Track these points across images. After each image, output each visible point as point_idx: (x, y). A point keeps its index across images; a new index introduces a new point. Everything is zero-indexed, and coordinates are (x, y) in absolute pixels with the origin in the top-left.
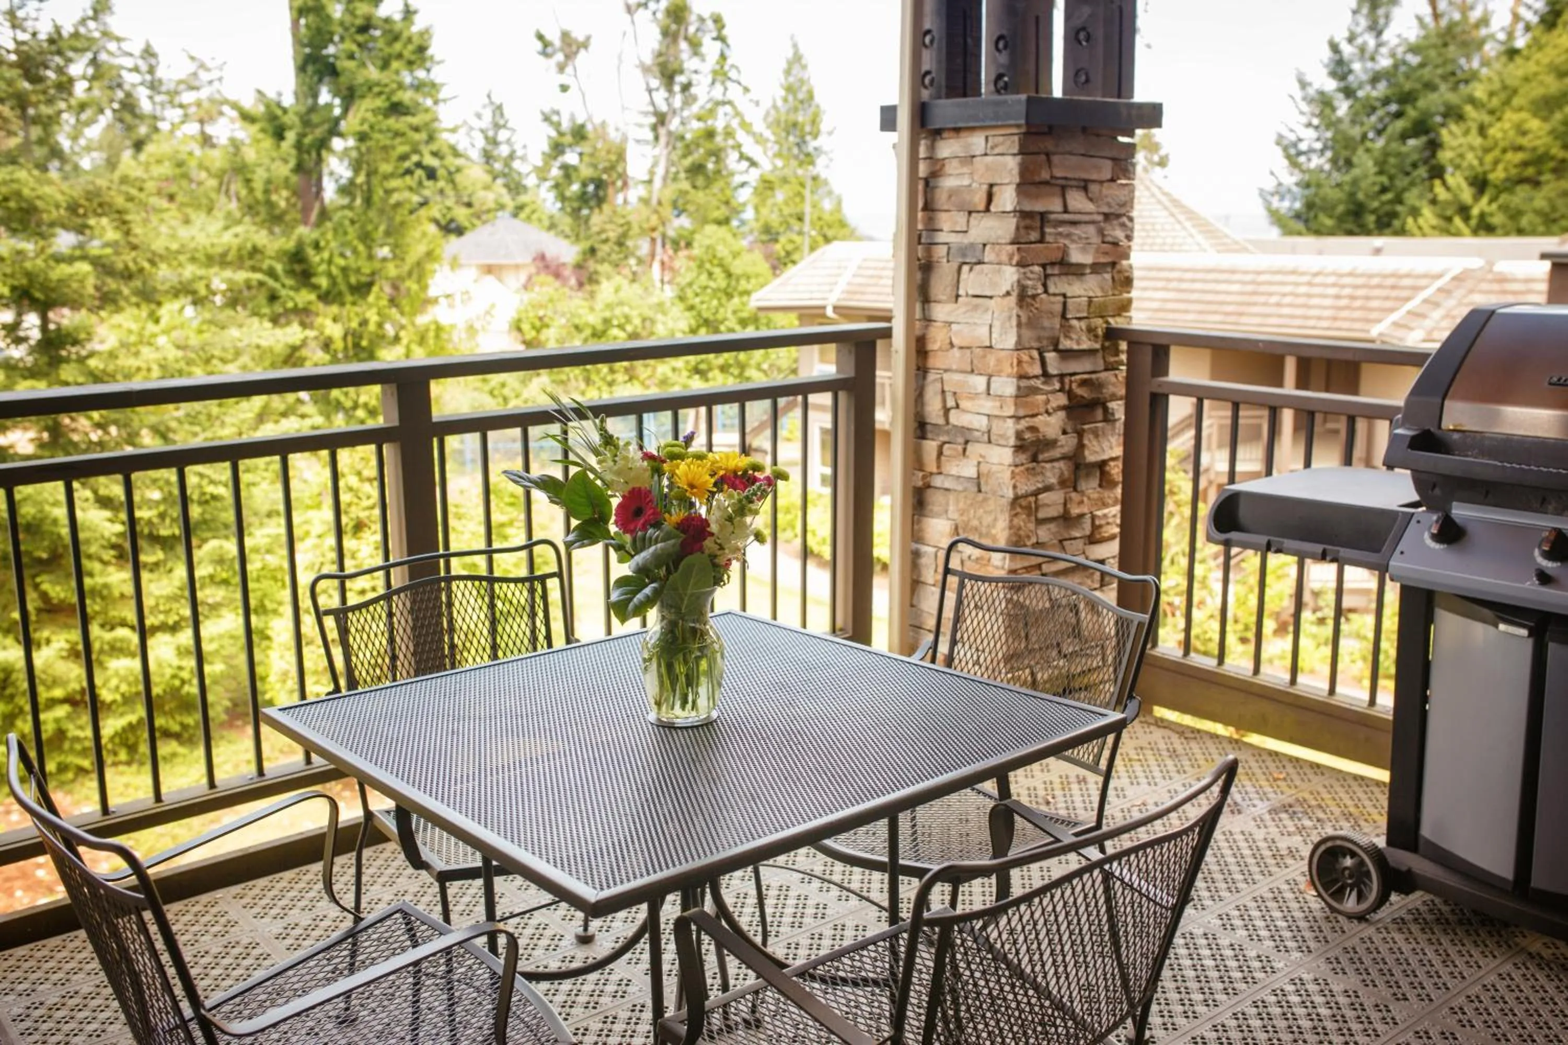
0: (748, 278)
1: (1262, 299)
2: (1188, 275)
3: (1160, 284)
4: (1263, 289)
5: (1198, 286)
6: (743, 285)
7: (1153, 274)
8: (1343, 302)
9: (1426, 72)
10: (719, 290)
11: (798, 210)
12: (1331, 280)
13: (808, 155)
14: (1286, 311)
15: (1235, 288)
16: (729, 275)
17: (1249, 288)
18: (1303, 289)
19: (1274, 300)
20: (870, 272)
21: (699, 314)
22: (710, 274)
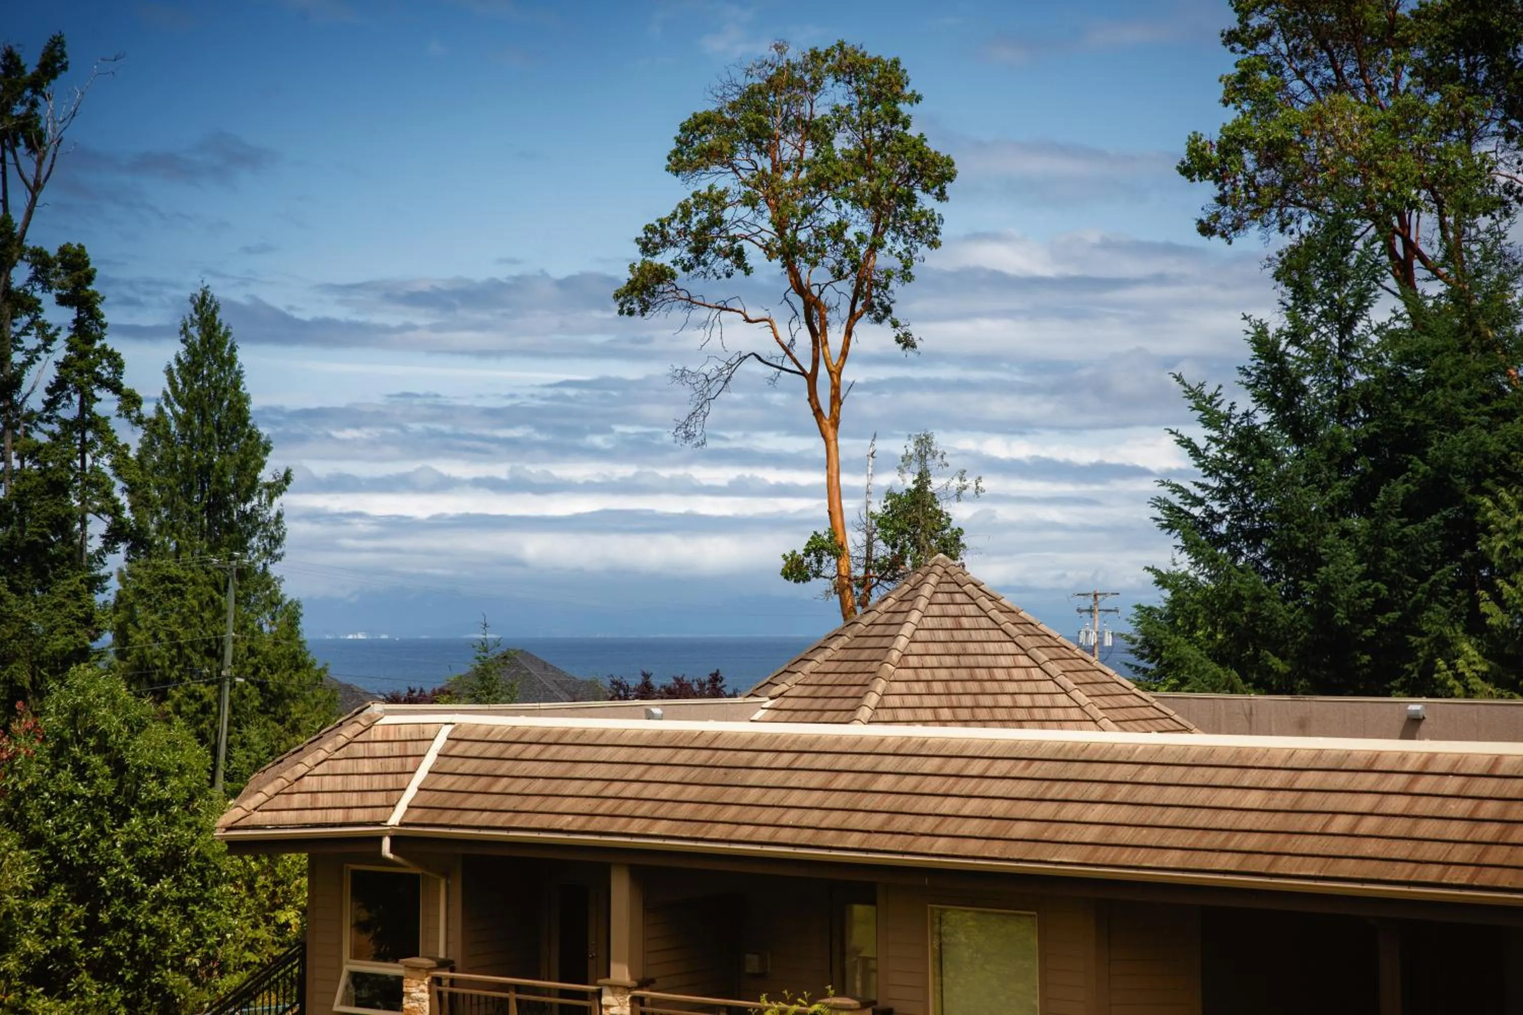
0: (162, 775)
1: (1317, 823)
2: (1150, 774)
3: (1097, 791)
4: (1311, 801)
5: (1172, 795)
6: (152, 789)
7: (1074, 771)
8: (1489, 832)
9: (1441, 398)
10: (98, 800)
11: (209, 634)
12: (1452, 785)
13: (230, 528)
14: (1370, 847)
15: (1254, 799)
16: (119, 767)
17: (1283, 800)
18: (1397, 804)
19: (1341, 824)
20: (470, 766)
21: (54, 853)
22: (80, 770)
